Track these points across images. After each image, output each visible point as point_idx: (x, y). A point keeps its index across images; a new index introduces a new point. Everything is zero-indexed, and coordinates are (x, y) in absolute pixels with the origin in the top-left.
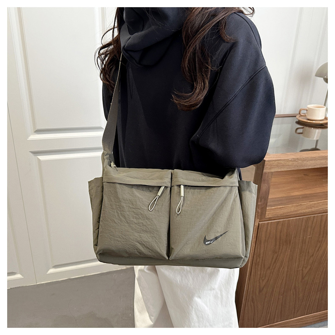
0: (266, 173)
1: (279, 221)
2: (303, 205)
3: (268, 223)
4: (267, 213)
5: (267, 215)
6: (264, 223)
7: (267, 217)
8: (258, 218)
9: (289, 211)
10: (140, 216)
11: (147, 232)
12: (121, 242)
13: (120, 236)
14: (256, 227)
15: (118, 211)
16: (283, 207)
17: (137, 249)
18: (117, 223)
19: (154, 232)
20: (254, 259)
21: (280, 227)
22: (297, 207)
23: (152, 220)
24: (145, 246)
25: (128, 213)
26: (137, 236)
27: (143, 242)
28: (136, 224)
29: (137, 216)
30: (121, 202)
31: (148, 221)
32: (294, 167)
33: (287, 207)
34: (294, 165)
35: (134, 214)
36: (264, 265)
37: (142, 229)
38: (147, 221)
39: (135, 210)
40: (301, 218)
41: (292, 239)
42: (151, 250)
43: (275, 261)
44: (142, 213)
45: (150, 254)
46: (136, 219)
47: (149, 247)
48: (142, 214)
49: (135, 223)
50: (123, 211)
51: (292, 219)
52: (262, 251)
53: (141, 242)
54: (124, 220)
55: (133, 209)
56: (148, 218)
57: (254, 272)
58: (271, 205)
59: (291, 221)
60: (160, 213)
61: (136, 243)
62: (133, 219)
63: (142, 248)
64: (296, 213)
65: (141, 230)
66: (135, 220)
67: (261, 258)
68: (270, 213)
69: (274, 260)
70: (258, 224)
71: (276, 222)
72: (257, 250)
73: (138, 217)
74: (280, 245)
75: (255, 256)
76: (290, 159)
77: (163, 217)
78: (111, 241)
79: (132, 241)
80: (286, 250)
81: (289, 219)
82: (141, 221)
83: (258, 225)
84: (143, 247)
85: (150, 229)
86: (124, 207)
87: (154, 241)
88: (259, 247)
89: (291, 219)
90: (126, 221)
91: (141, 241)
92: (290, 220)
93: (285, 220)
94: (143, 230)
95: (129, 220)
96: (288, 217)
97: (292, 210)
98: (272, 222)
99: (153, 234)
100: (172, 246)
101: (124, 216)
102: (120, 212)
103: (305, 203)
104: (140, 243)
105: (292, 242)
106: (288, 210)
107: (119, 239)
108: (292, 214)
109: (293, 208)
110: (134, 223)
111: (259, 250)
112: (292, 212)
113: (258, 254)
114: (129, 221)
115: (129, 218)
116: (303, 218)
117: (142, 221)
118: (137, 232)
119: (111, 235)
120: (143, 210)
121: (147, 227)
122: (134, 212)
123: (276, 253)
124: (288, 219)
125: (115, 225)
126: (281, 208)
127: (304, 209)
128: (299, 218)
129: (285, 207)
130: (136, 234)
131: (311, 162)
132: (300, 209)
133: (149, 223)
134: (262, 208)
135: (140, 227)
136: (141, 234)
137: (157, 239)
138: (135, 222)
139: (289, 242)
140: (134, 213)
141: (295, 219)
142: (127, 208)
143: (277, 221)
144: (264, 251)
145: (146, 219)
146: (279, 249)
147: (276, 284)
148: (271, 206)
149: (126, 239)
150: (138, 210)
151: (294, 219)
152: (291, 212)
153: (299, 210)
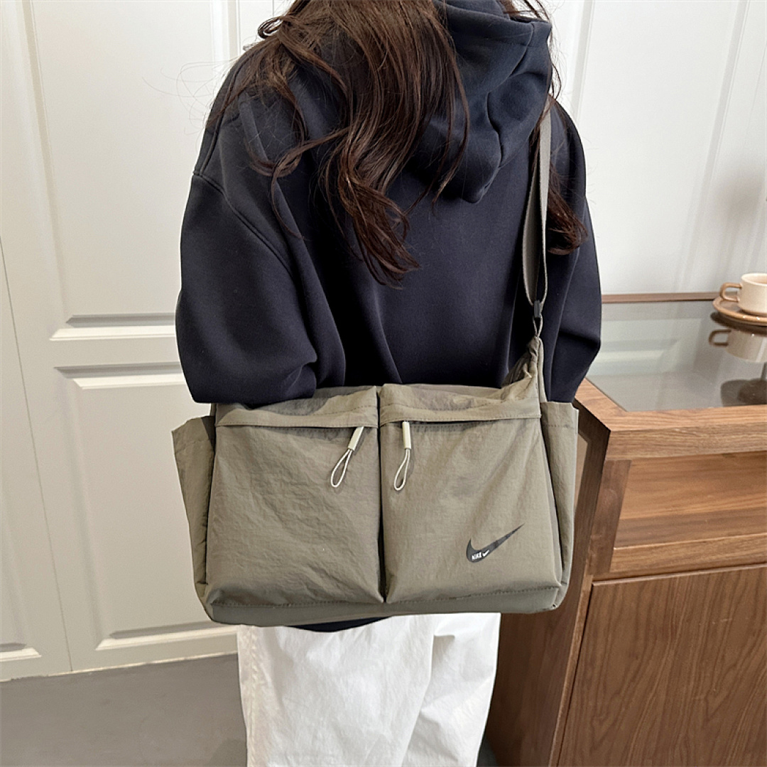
0: (612, 463)
1: (646, 582)
2: (710, 542)
3: (617, 585)
4: (615, 560)
5: (613, 565)
6: (607, 586)
7: (614, 569)
8: (591, 574)
9: (673, 557)
10: (310, 503)
11: (329, 539)
12: (266, 568)
13: (265, 554)
14: (585, 596)
15: (256, 493)
16: (656, 548)
17: (306, 584)
18: (256, 522)
19: (346, 539)
20: (578, 671)
21: (647, 596)
22: (694, 549)
23: (340, 510)
24: (327, 574)
25: (280, 496)
26: (306, 552)
27: (321, 563)
28: (301, 521)
29: (302, 503)
30: (262, 470)
31: (330, 513)
32: (686, 448)
33: (666, 546)
34: (687, 444)
35: (297, 498)
36: (605, 687)
37: (316, 533)
38: (327, 512)
39: (297, 489)
40: (704, 575)
41: (681, 623)
42: (342, 582)
43: (634, 677)
44: (315, 493)
45: (339, 591)
46: (301, 509)
47: (335, 575)
48: (314, 497)
49: (298, 519)
50: (269, 493)
51: (680, 578)
52: (600, 652)
53: (316, 565)
54: (273, 514)
55: (293, 487)
56: (331, 504)
57: (577, 702)
58: (626, 540)
59: (677, 582)
60: (359, 492)
61: (305, 569)
62: (293, 512)
63: (320, 579)
64: (691, 562)
65: (315, 536)
66: (298, 513)
67: (597, 670)
68: (622, 562)
69: (630, 675)
70: (590, 586)
71: (637, 583)
72: (587, 652)
73: (306, 505)
74: (646, 639)
75: (582, 665)
76: (677, 430)
77: (366, 502)
78: (242, 568)
79: (295, 565)
80: (664, 652)
81: (673, 576)
82: (313, 514)
83: (590, 589)
84: (322, 577)
85: (336, 532)
86: (270, 484)
87: (348, 561)
88: (591, 642)
89: (678, 575)
90: (277, 518)
91: (317, 561)
92: (675, 578)
93: (663, 580)
94: (320, 537)
95: (284, 514)
96: (671, 570)
97: (682, 555)
98: (626, 584)
99: (344, 543)
100: (390, 568)
101: (272, 505)
102: (260, 497)
103: (716, 539)
104: (314, 569)
105: (679, 632)
106: (670, 555)
107: (261, 561)
108: (680, 563)
109: (683, 550)
110: (297, 521)
111: (591, 649)
112: (682, 559)
113: (589, 660)
114: (283, 516)
115: (284, 508)
116: (710, 574)
117: (316, 515)
118: (305, 542)
119: (241, 553)
120: (316, 486)
121: (329, 528)
122: (294, 493)
123: (637, 658)
124: (669, 577)
125: (251, 528)
126: (651, 548)
127: (713, 554)
128: (700, 576)
129: (662, 547)
130: (303, 547)
131: (733, 437)
132: (702, 551)
133: (332, 517)
134: (602, 548)
135: (311, 529)
136: (314, 546)
137: (355, 554)
138: (299, 517)
139: (672, 633)
140: (294, 496)
141: (690, 577)
142: (278, 484)
143: (641, 582)
144: (605, 652)
145: (324, 508)
146: (645, 648)
147: (636, 734)
148: (626, 542)
149: (279, 560)
150: (306, 488)
151: (686, 577)
152: (677, 559)
153: (700, 555)
